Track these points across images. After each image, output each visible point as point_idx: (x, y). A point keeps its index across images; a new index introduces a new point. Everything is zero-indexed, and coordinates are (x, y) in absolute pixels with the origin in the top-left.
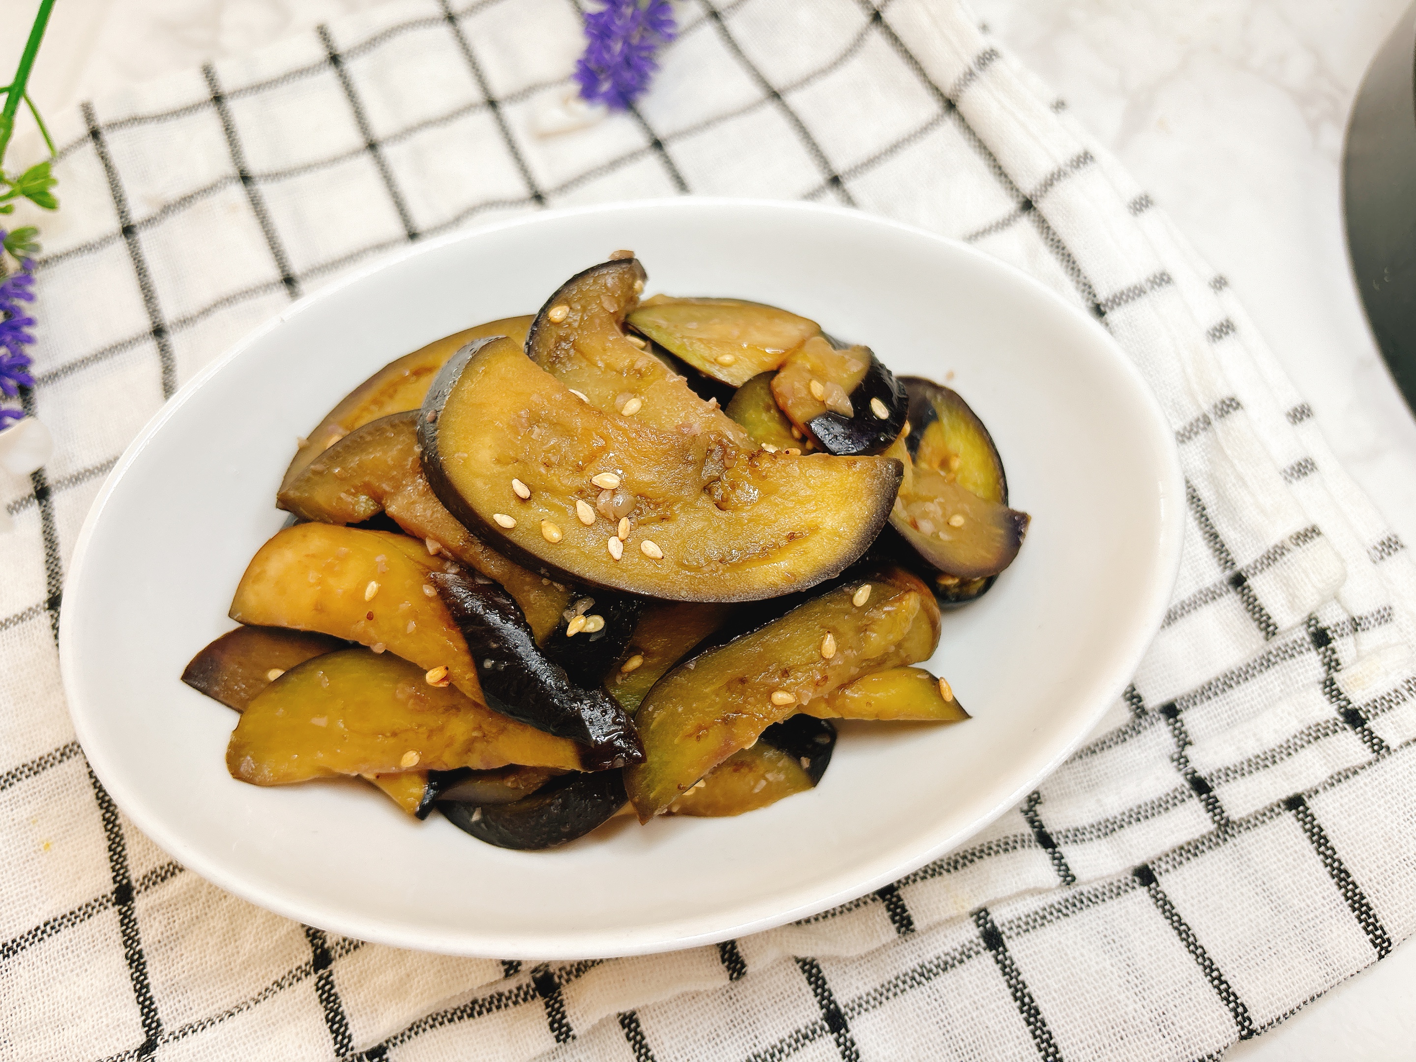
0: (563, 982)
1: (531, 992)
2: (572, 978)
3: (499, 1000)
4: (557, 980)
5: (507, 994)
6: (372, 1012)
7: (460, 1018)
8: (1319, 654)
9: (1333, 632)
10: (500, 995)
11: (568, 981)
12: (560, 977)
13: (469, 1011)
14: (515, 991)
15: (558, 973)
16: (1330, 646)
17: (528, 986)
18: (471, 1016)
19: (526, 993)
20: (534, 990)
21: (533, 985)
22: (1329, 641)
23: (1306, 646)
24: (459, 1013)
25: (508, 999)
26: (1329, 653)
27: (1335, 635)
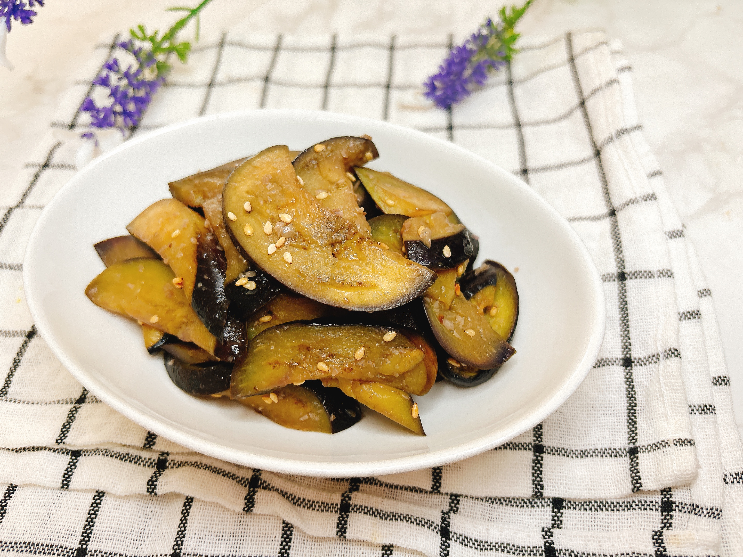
0: (170, 467)
1: (153, 464)
2: (175, 467)
3: (138, 460)
4: (167, 464)
5: (143, 459)
6: (82, 432)
7: (116, 457)
8: (662, 515)
9: (676, 506)
10: (140, 457)
11: (172, 468)
12: (170, 464)
13: (122, 457)
14: (147, 460)
15: (170, 461)
16: (671, 513)
17: (154, 460)
18: (121, 459)
19: (151, 463)
20: (155, 464)
21: (156, 461)
22: (672, 510)
23: (657, 507)
24: (117, 455)
25: (142, 461)
26: (669, 517)
27: (677, 509)
